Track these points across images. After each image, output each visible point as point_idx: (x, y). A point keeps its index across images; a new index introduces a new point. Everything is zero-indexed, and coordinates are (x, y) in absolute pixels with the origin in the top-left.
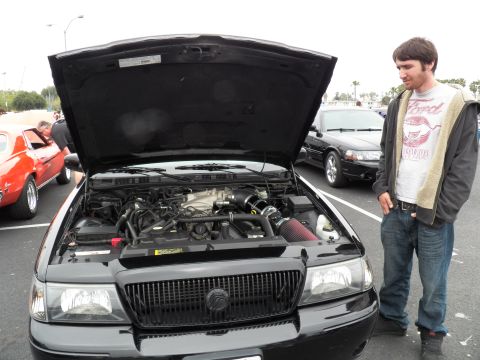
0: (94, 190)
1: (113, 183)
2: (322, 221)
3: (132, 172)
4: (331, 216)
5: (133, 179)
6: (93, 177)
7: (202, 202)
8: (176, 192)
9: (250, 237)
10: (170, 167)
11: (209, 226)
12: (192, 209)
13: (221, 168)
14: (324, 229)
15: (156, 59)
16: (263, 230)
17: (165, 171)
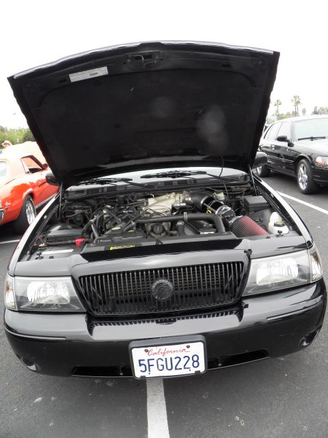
0: (69, 200)
1: (85, 194)
2: (275, 217)
3: (103, 182)
4: (283, 213)
5: (103, 188)
6: (69, 189)
7: (161, 205)
8: (139, 198)
9: (201, 233)
10: (136, 177)
11: (166, 226)
12: (151, 212)
13: (183, 174)
14: (275, 225)
15: (102, 71)
16: (214, 227)
17: (131, 180)
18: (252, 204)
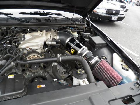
17: (12, 15)
18: (98, 44)
